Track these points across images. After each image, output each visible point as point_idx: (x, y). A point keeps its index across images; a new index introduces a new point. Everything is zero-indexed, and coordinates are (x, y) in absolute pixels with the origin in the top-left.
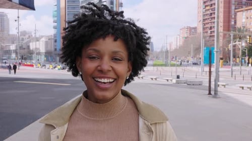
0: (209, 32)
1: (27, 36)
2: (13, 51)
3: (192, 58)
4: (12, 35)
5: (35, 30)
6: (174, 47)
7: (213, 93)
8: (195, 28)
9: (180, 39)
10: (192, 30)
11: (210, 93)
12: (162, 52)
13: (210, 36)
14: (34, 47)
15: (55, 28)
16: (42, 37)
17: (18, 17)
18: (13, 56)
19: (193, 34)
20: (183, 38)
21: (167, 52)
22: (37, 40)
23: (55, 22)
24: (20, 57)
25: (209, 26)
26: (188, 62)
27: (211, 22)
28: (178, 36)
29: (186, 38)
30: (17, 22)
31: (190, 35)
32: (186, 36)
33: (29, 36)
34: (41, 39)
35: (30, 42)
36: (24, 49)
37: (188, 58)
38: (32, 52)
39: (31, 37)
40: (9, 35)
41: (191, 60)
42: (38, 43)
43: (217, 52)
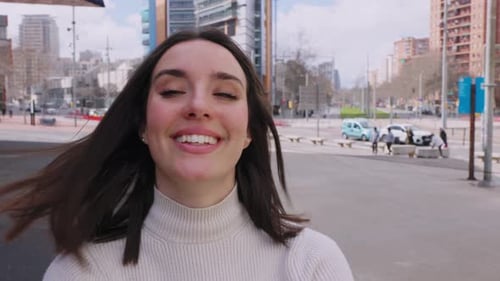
0: (454, 47)
1: (93, 61)
2: (65, 91)
3: (421, 100)
4: (65, 59)
5: (107, 49)
6: (381, 80)
7: (479, 176)
8: (425, 41)
9: (393, 64)
10: (419, 45)
11: (472, 177)
12: (356, 90)
13: (457, 56)
14: (106, 82)
15: (146, 43)
16: (121, 62)
17: (74, 23)
18: (68, 99)
19: (420, 53)
20: (400, 60)
21: (369, 89)
22: (112, 67)
23: (145, 31)
24: (78, 102)
25: (454, 35)
26: (411, 108)
27: (458, 28)
28: (389, 58)
29: (406, 61)
30: (71, 31)
31: (415, 54)
32: (405, 56)
33: (97, 61)
34: (118, 65)
35: (98, 71)
36: (88, 85)
37: (410, 101)
38: (102, 91)
39: (100, 63)
40: (59, 59)
41: (418, 105)
42: (112, 73)
43: (490, 87)
